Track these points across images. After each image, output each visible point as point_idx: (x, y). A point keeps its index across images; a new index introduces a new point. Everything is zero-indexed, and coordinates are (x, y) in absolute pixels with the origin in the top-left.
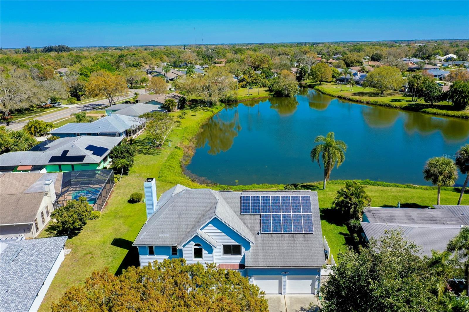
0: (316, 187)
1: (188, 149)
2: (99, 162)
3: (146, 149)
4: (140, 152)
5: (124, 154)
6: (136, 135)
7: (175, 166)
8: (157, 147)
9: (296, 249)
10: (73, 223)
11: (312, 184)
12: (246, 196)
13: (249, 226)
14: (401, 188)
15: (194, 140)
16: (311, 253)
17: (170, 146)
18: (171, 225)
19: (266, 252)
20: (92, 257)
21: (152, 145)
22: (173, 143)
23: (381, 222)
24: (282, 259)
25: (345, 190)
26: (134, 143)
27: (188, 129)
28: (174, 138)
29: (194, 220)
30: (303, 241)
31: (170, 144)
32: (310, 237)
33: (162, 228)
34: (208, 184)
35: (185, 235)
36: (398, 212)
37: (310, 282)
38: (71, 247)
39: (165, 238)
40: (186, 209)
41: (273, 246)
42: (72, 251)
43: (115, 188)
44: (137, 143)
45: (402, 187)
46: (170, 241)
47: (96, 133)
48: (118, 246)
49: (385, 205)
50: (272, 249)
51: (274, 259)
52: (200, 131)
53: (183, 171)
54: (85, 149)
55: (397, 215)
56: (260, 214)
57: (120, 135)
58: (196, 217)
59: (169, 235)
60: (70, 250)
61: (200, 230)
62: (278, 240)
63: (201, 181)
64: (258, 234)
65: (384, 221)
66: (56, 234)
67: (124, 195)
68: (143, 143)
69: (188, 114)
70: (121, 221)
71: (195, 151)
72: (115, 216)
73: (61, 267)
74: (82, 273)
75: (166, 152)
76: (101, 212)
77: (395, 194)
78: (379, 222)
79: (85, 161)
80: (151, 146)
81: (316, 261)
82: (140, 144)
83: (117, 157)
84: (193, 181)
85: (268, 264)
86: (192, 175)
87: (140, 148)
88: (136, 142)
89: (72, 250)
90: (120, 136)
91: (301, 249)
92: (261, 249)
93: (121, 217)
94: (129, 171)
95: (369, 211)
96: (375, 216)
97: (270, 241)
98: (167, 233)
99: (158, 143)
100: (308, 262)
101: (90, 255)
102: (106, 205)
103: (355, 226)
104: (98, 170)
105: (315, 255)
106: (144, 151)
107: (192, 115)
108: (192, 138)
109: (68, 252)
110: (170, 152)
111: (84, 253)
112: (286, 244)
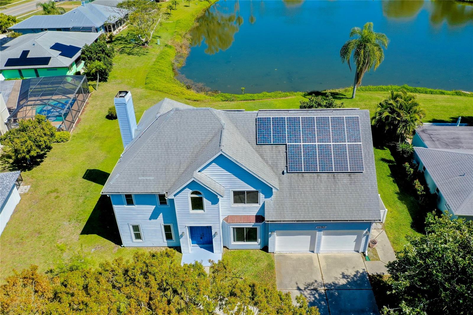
0: (342, 95)
1: (181, 47)
2: (68, 65)
3: (130, 48)
4: (122, 51)
5: (99, 55)
6: (117, 30)
7: (166, 69)
8: (143, 45)
9: (337, 195)
10: (29, 152)
11: (337, 91)
12: (265, 118)
13: (270, 162)
14: (448, 96)
15: (188, 36)
16: (360, 201)
17: (159, 43)
18: (156, 163)
19: (295, 199)
20: (57, 197)
21: (137, 42)
22: (162, 40)
23: (443, 147)
24: (319, 210)
25: (391, 102)
26: (115, 41)
27: (180, 22)
28: (164, 35)
29: (189, 155)
30: (349, 184)
31: (158, 41)
32: (358, 177)
33: (142, 167)
34: (207, 92)
35: (177, 178)
36: (462, 132)
37: (355, 237)
38: (30, 182)
39: (148, 183)
40: (177, 139)
41: (305, 191)
42: (32, 189)
43: (90, 99)
44: (119, 40)
45: (449, 94)
46: (156, 187)
47: (68, 28)
48: (91, 181)
49: (434, 119)
50: (303, 195)
51: (307, 210)
52: (195, 25)
53: (175, 75)
54: (51, 48)
55: (462, 136)
56: (286, 145)
57: (97, 30)
58: (192, 150)
59: (153, 178)
60: (29, 186)
61: (199, 171)
62: (313, 182)
63: (198, 88)
64: (283, 173)
65: (447, 145)
66: (12, 164)
67: (101, 109)
68: (126, 41)
69: (180, 4)
70: (97, 144)
71: (189, 50)
72: (89, 138)
73: (15, 212)
74: (43, 221)
75: (154, 51)
76: (72, 133)
77: (444, 104)
78: (439, 146)
79: (51, 64)
80: (135, 44)
81: (367, 212)
82: (122, 42)
83: (90, 59)
84: (188, 88)
85: (298, 217)
86: (187, 80)
87: (122, 46)
88: (117, 39)
89: (31, 187)
90: (97, 32)
91: (345, 195)
92: (288, 195)
93: (97, 138)
94: (108, 76)
95: (423, 131)
96: (433, 139)
97: (301, 184)
98: (150, 176)
99: (144, 40)
100: (356, 214)
101: (55, 193)
102: (78, 122)
103: (404, 152)
104: (68, 76)
105: (366, 203)
106: (127, 50)
107: (185, 6)
108: (186, 34)
109: (25, 189)
110: (159, 51)
111: (47, 190)
112: (323, 188)
